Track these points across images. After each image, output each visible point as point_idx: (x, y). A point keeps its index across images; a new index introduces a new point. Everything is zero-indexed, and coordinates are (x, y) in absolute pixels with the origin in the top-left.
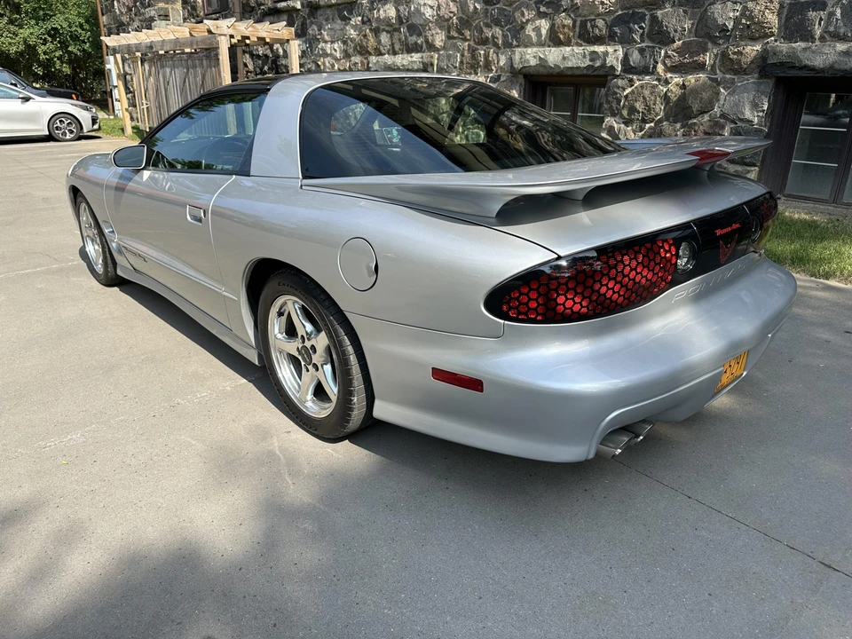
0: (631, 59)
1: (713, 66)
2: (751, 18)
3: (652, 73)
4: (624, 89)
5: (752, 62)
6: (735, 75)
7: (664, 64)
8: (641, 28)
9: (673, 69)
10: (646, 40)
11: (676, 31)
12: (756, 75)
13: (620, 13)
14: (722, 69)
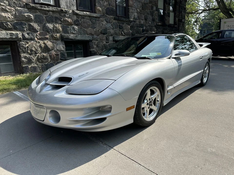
0: (26, 36)
1: (50, 38)
2: (56, 28)
3: (34, 40)
4: (26, 45)
5: (59, 38)
6: (56, 40)
7: (37, 38)
8: (26, 27)
9: (40, 39)
10: (28, 30)
11: (38, 29)
12: (60, 41)
13: (16, 22)
14: (52, 39)
